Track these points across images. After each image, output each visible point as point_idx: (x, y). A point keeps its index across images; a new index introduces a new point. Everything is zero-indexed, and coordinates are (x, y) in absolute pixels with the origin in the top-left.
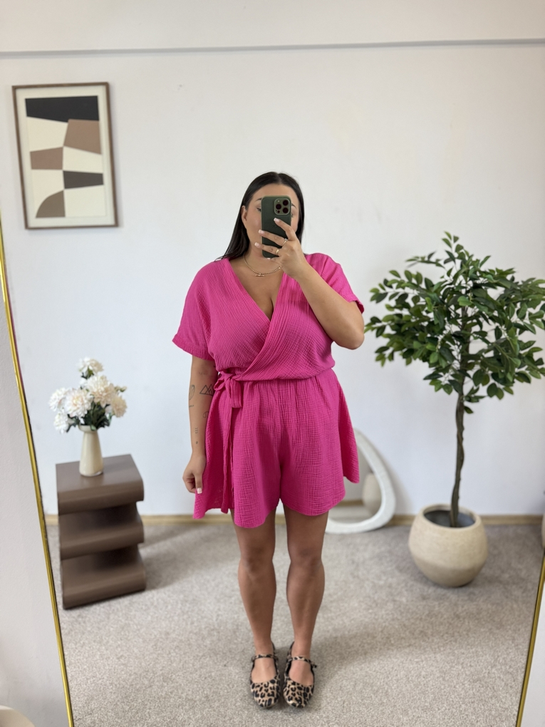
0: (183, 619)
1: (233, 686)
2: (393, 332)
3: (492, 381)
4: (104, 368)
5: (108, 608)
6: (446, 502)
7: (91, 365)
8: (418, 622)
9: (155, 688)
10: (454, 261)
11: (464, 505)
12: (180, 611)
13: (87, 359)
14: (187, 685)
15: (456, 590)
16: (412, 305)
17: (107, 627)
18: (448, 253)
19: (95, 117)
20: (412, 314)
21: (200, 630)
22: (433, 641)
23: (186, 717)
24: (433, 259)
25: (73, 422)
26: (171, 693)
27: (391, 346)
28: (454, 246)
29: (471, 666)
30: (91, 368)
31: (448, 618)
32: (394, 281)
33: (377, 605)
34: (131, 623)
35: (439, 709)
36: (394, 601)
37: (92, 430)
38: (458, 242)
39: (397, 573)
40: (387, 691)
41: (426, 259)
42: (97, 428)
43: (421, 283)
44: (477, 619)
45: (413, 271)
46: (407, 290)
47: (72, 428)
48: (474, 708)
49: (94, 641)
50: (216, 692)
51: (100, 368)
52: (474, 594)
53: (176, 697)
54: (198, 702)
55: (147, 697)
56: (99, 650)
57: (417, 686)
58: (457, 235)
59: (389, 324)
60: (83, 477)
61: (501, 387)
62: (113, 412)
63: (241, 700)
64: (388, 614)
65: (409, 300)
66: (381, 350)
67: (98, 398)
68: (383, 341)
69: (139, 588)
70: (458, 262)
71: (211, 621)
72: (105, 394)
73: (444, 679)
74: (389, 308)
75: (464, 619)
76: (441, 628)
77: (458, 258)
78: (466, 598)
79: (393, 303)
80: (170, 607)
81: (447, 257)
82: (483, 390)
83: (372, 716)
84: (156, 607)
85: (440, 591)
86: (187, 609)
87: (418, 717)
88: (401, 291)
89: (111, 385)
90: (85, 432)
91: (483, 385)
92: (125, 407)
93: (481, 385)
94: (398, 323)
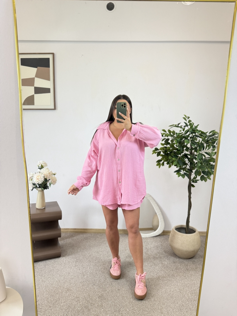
0: (76, 268)
1: (95, 293)
2: (164, 154)
3: (202, 174)
4: (47, 165)
5: (45, 263)
6: (184, 224)
7: (43, 163)
8: (171, 271)
9: (64, 293)
10: (188, 127)
11: (191, 225)
12: (74, 265)
13: (41, 161)
14: (77, 292)
15: (188, 260)
16: (171, 143)
17: (45, 270)
18: (185, 123)
19: (49, 66)
20: (171, 147)
21: (83, 272)
22: (177, 278)
23: (76, 303)
24: (180, 126)
25: (34, 186)
26: (70, 295)
27: (163, 160)
28: (188, 120)
29: (192, 288)
30: (43, 165)
31: (184, 270)
32: (164, 134)
33: (155, 265)
34: (54, 269)
35: (177, 303)
36: (162, 263)
37: (42, 190)
38: (189, 119)
39: (164, 253)
40: (157, 296)
41: (177, 125)
42: (44, 189)
43: (175, 135)
44: (195, 271)
45: (172, 130)
46: (169, 137)
47: (34, 188)
48: (192, 303)
49: (39, 275)
50: (88, 295)
51: (46, 165)
52: (195, 261)
53: (72, 296)
54: (81, 298)
55: (60, 296)
56: (41, 278)
57: (169, 295)
58: (189, 116)
59: (162, 151)
60: (37, 209)
61: (206, 177)
62: (52, 182)
63: (98, 298)
64: (159, 268)
65: (169, 141)
66: (159, 161)
67: (46, 176)
68: (160, 158)
69: (58, 256)
70: (189, 127)
71: (87, 269)
72: (49, 175)
73: (180, 292)
74: (162, 144)
75: (190, 271)
76: (181, 274)
77: (189, 125)
78: (191, 263)
79: (163, 142)
80: (70, 264)
81: (185, 125)
82: (198, 178)
83: (151, 305)
84: (65, 263)
85: (181, 260)
86: (77, 264)
87: (169, 306)
88: (166, 138)
89: (51, 171)
90: (39, 191)
91: (199, 176)
92: (56, 180)
93: (198, 176)
94: (165, 150)
